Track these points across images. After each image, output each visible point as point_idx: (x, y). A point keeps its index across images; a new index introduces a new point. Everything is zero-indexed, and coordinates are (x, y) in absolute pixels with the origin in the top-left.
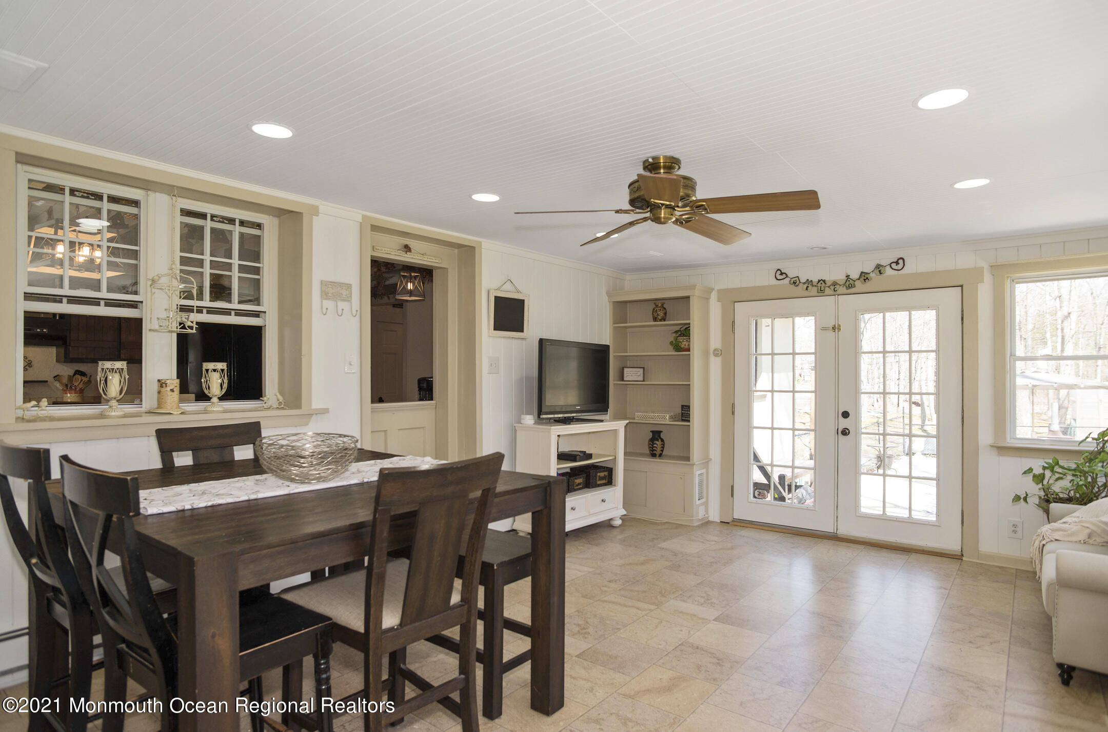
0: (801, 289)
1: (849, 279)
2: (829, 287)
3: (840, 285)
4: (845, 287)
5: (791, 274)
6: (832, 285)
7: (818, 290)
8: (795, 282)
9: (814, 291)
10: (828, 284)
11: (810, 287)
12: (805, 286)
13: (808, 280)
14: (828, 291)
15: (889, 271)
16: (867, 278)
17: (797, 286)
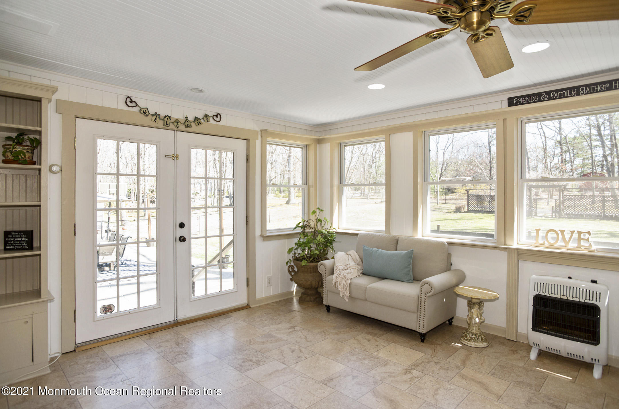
0: (149, 120)
1: (187, 120)
2: (173, 123)
3: (181, 123)
4: (184, 125)
5: (141, 104)
6: (175, 121)
7: (164, 124)
8: (145, 112)
9: (160, 123)
10: (172, 121)
11: (158, 120)
12: (154, 118)
13: (156, 113)
14: (172, 126)
15: (212, 121)
16: (200, 122)
17: (147, 116)
